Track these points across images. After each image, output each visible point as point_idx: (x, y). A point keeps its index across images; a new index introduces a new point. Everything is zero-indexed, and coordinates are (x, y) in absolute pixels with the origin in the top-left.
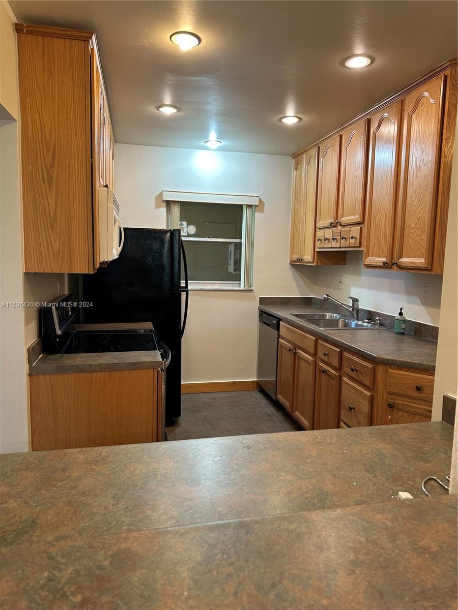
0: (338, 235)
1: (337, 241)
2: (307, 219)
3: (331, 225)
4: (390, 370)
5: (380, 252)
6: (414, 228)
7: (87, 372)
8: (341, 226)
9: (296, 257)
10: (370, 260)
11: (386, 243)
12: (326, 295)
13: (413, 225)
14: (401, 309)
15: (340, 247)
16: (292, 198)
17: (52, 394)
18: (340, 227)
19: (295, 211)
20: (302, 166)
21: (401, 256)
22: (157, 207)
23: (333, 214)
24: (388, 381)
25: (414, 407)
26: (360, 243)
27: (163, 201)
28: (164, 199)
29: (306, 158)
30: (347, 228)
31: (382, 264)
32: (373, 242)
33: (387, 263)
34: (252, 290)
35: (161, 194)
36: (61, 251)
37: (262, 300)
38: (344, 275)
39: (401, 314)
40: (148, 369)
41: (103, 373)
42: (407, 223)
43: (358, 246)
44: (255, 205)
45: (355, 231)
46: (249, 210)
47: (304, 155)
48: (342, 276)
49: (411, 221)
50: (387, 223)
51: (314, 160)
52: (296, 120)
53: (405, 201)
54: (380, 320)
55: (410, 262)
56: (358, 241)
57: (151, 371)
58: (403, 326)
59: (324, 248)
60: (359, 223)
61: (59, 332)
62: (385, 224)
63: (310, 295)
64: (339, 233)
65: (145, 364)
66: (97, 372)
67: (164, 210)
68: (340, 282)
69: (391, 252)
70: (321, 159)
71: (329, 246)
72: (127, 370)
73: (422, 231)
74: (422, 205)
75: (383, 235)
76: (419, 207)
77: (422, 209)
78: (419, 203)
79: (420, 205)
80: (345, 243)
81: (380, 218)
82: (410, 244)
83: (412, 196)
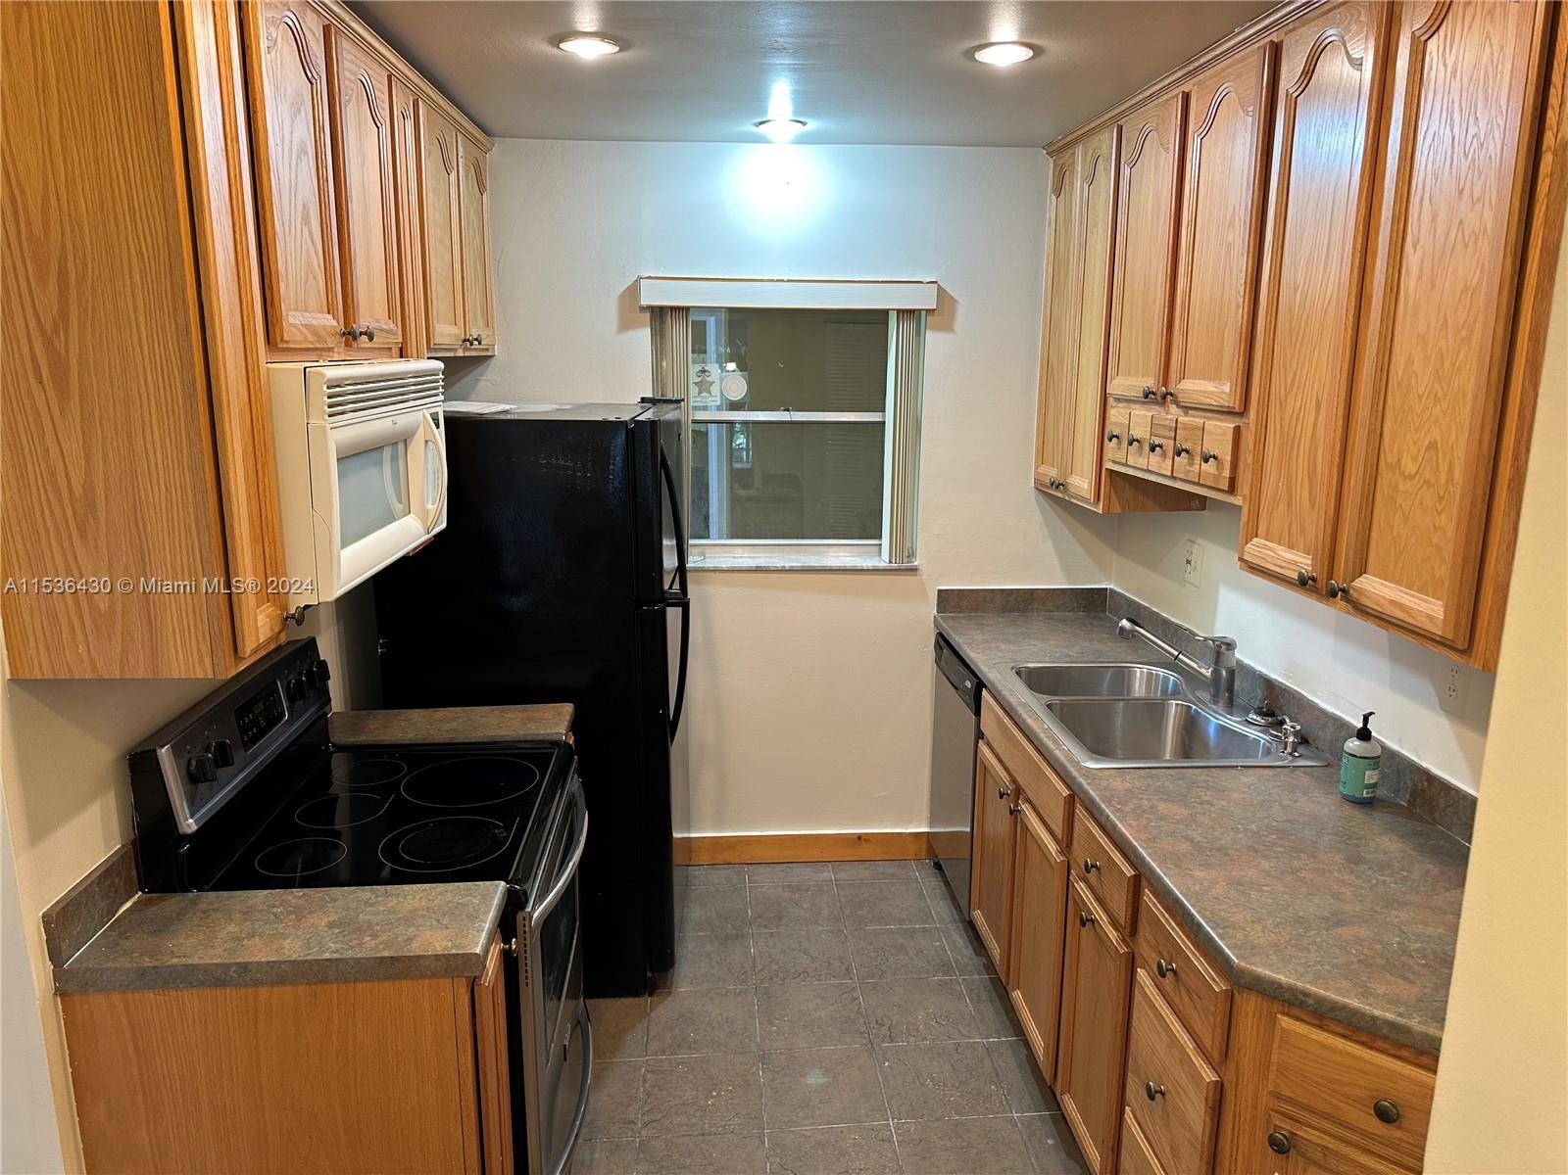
0: (1167, 434)
1: (1164, 455)
2: (1083, 360)
3: (1147, 395)
4: (1285, 1022)
5: (1294, 527)
6: (1411, 477)
7: (238, 986)
8: (1178, 406)
9: (1053, 473)
10: (1259, 549)
11: (1313, 507)
13: (1410, 467)
14: (1366, 719)
15: (1173, 477)
16: (1044, 284)
17: (136, 1048)
18: (1173, 409)
19: (1052, 326)
20: (1072, 184)
21: (1362, 570)
22: (625, 325)
23: (1155, 362)
24: (1274, 1058)
26: (1233, 481)
27: (643, 309)
28: (645, 302)
29: (1084, 160)
30: (1196, 420)
31: (1295, 576)
33: (1313, 579)
34: (914, 570)
35: (634, 290)
36: (119, 610)
37: (949, 601)
38: (1200, 541)
39: (1365, 734)
40: (434, 975)
41: (288, 989)
42: (1388, 456)
43: (1227, 487)
44: (927, 310)
45: (1218, 434)
46: (908, 326)
47: (1079, 150)
48: (1194, 543)
49: (1404, 450)
50: (1321, 433)
51: (1107, 171)
52: (1024, 53)
53: (1384, 370)
55: (1393, 603)
56: (1227, 473)
57: (446, 982)
58: (1371, 777)
59: (1126, 465)
60: (1229, 413)
61: (189, 824)
62: (1313, 434)
63: (1101, 582)
64: (1170, 429)
65: (421, 961)
66: (272, 984)
67: (644, 336)
68: (1188, 562)
69: (1328, 539)
70: (1126, 171)
71: (1142, 462)
72: (365, 980)
73: (1441, 498)
74: (1445, 395)
75: (1305, 472)
76: (1435, 405)
77: (1444, 413)
78: (1436, 386)
79: (1440, 394)
80: (1188, 468)
81: (1296, 411)
82: (1395, 534)
83: (1410, 355)
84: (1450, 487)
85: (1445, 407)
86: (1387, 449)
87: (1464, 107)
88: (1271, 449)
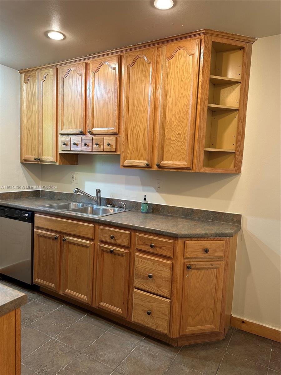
0: (90, 141)
1: (88, 146)
3: (81, 133)
4: (187, 242)
5: (139, 156)
6: (174, 141)
8: (92, 134)
10: (130, 162)
11: (145, 150)
12: (77, 188)
13: (173, 139)
14: (145, 196)
15: (92, 151)
18: (90, 136)
21: (163, 160)
25: (202, 264)
26: (116, 149)
29: (40, 75)
30: (100, 137)
31: (144, 165)
32: (131, 148)
33: (149, 165)
38: (76, 172)
39: (145, 199)
43: (115, 151)
45: (110, 139)
47: (38, 73)
48: (74, 173)
49: (171, 135)
50: (146, 135)
52: (61, 37)
54: (125, 205)
55: (173, 164)
56: (114, 148)
58: (147, 207)
59: (71, 151)
60: (113, 134)
62: (144, 136)
64: (90, 140)
68: (73, 178)
69: (150, 157)
71: (78, 149)
73: (182, 143)
74: (181, 125)
75: (142, 144)
76: (179, 126)
77: (182, 128)
78: (179, 123)
79: (180, 124)
80: (99, 148)
81: (137, 132)
82: (171, 152)
83: (171, 118)
84: (185, 141)
85: (182, 126)
86: (167, 136)
87: (180, 72)
88: (130, 140)
